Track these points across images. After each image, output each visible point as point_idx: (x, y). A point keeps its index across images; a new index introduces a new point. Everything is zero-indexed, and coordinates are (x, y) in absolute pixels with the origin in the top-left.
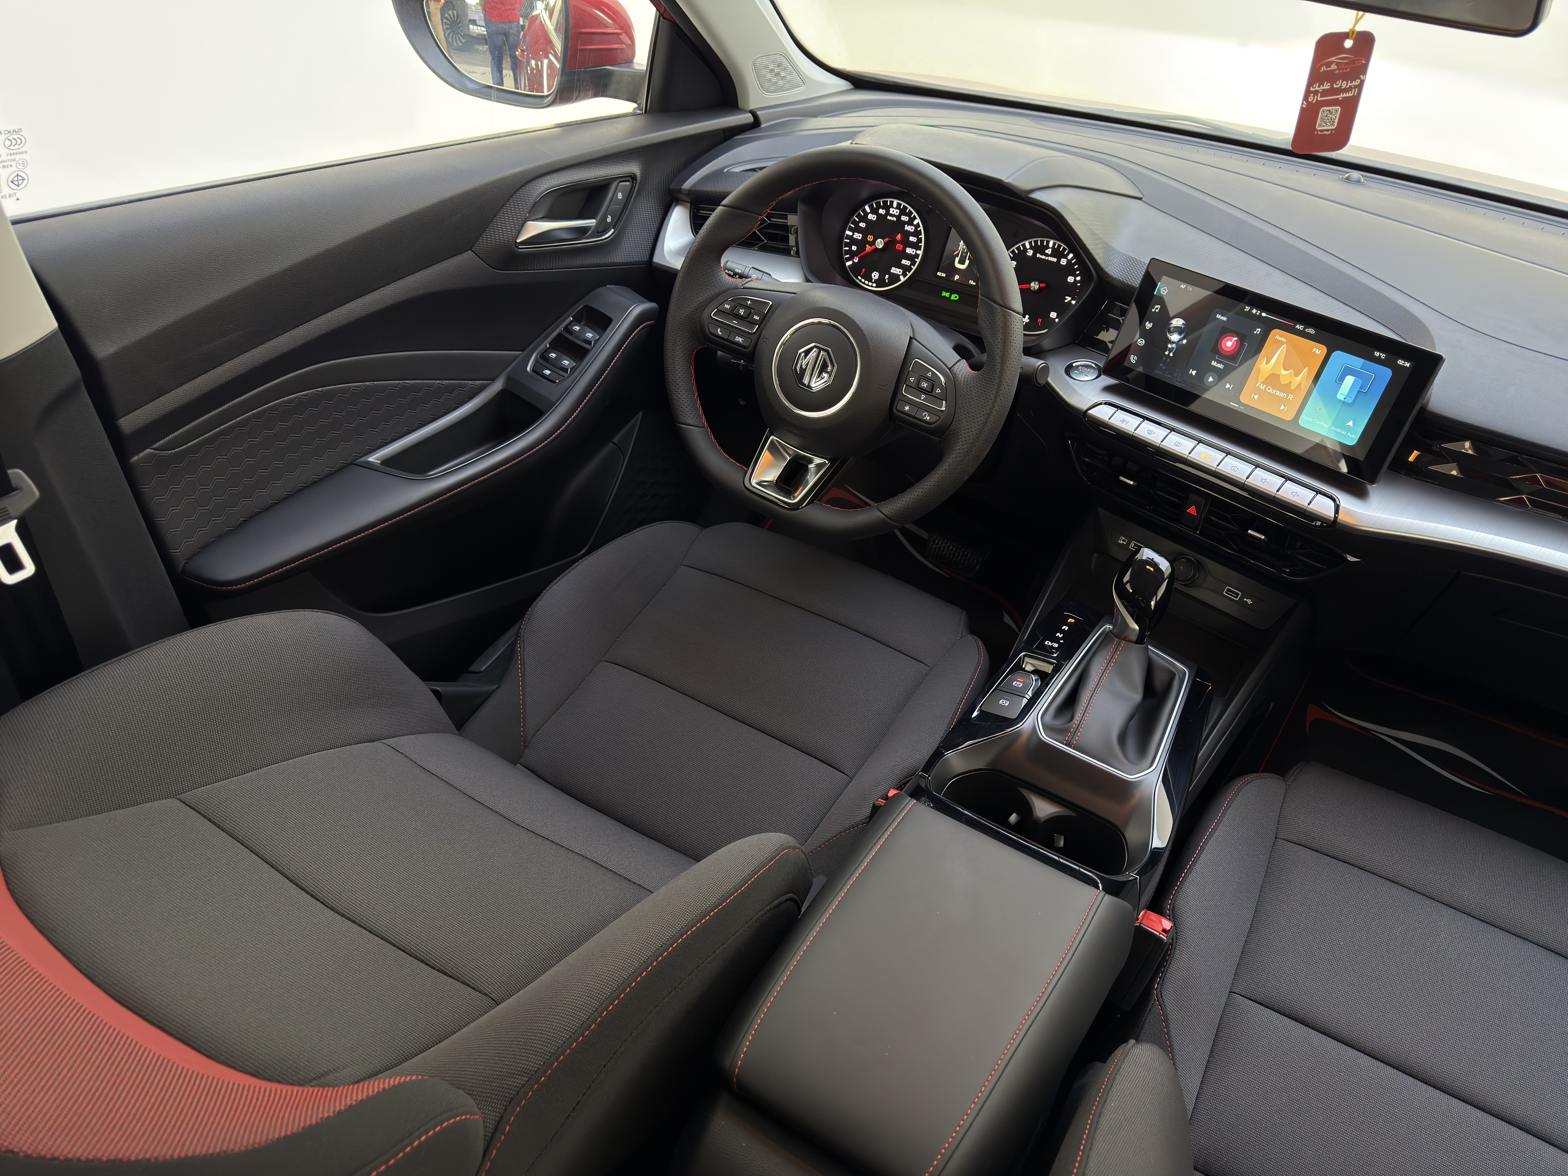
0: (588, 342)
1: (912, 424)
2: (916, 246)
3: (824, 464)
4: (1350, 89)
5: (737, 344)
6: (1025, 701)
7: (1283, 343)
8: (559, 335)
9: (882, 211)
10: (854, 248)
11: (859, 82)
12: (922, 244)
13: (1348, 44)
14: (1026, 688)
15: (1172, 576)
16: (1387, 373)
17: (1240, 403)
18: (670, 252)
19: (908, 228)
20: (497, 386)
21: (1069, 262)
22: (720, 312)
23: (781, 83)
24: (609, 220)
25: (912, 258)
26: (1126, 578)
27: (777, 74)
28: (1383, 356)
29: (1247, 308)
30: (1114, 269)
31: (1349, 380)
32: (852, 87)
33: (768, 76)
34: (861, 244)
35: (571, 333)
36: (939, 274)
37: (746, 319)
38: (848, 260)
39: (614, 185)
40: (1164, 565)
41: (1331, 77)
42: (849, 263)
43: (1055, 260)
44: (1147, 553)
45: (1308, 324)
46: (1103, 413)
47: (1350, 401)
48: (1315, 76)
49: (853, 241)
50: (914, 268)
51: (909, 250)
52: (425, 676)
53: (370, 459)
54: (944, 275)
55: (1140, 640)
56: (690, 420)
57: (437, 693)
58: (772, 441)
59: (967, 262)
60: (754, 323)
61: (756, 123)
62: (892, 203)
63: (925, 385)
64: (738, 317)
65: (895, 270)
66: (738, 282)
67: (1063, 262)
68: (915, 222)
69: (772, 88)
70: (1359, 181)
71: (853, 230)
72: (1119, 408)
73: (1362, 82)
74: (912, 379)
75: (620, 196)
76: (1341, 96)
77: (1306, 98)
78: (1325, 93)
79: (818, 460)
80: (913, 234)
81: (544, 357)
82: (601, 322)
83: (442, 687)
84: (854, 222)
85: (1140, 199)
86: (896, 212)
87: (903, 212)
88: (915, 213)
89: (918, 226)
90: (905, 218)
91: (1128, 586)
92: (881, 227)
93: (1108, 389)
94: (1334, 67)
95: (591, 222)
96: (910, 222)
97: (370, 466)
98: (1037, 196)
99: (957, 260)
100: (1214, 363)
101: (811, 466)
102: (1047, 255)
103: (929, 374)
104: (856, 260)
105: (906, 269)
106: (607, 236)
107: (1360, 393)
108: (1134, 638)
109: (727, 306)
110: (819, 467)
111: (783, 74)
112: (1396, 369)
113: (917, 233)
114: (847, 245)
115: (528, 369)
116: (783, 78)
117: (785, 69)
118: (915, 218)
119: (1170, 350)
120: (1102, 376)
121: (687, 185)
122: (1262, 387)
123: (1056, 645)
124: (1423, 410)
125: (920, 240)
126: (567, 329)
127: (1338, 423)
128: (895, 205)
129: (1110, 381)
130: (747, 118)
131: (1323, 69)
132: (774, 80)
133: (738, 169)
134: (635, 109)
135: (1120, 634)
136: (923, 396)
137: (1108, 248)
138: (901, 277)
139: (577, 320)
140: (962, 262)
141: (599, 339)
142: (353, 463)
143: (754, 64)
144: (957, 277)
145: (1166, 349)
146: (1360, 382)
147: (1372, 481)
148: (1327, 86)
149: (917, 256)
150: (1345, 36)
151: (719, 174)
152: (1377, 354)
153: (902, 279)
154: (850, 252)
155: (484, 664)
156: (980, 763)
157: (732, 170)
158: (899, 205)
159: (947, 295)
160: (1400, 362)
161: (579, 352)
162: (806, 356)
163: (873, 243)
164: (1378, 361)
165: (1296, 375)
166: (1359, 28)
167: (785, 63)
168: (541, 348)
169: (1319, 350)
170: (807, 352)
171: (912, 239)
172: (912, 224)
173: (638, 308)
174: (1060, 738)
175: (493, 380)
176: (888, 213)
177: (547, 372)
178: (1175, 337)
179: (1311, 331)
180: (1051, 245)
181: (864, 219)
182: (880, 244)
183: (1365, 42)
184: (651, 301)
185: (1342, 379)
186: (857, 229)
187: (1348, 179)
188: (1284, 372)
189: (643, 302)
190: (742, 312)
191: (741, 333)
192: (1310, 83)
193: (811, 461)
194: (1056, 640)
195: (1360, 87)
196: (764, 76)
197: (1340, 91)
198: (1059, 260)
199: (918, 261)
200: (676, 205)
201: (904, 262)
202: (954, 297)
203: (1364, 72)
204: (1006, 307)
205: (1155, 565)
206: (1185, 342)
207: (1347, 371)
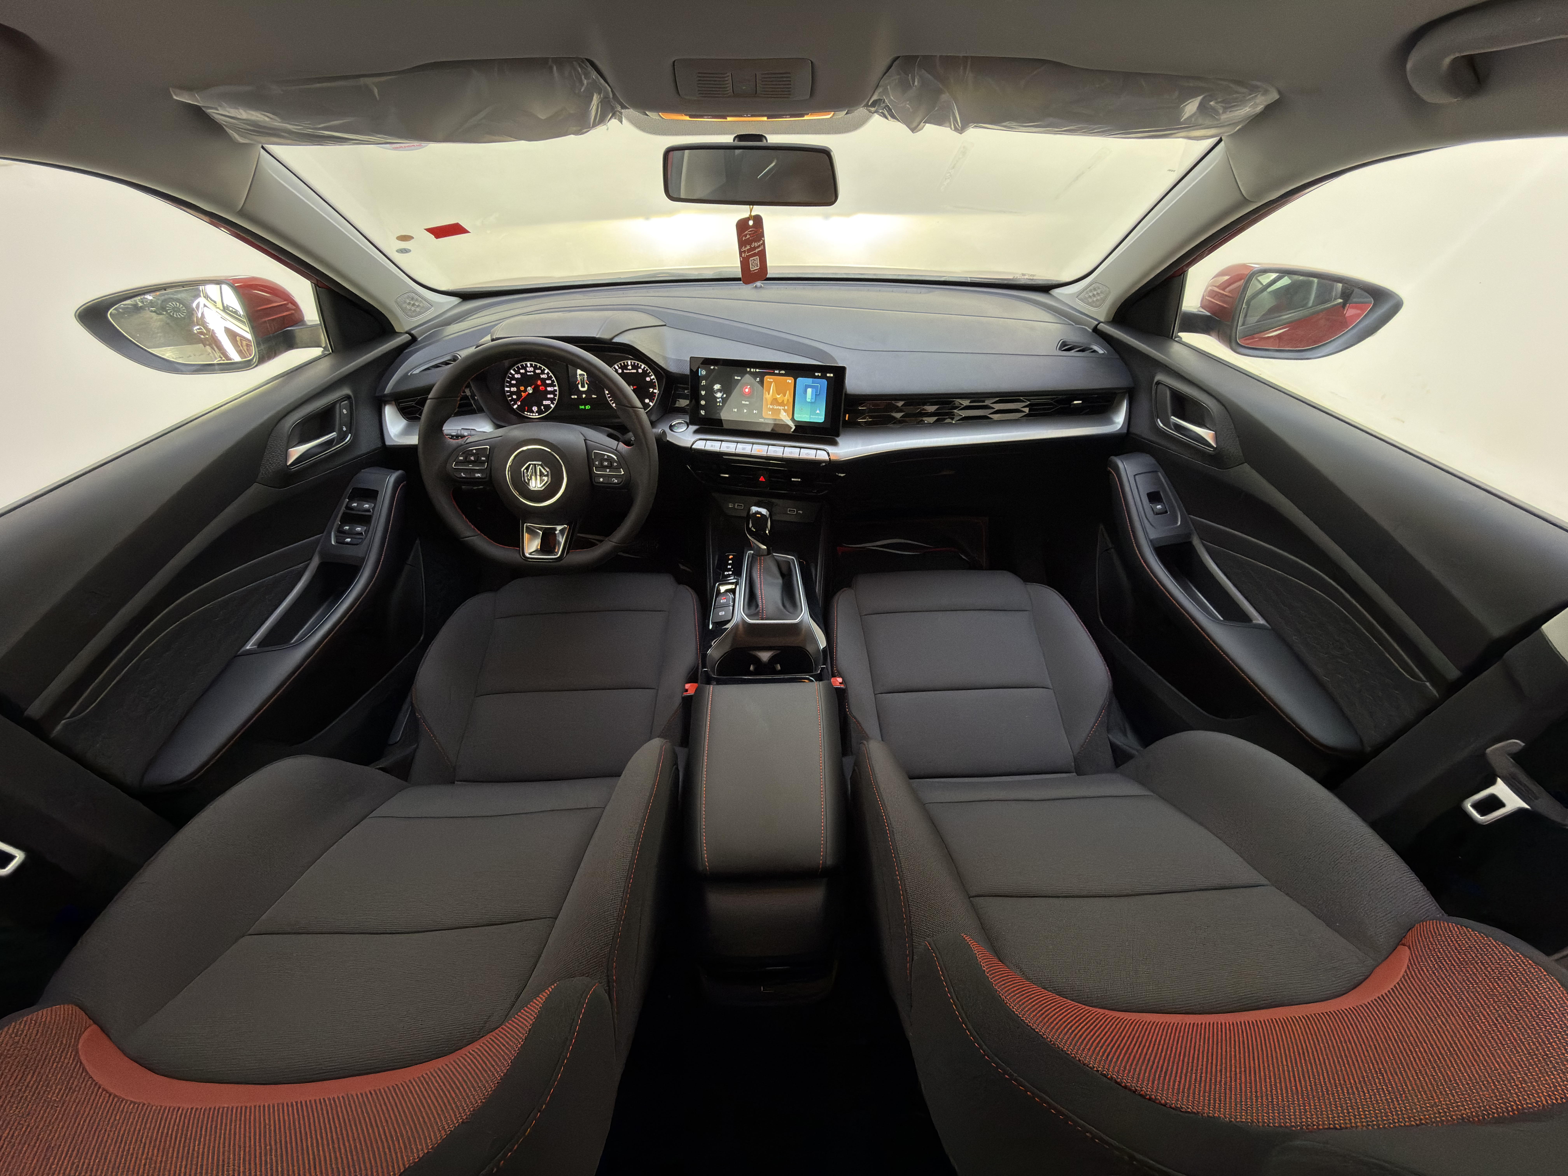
0: (368, 511)
1: (608, 488)
2: (552, 385)
3: (565, 528)
4: (759, 246)
5: (478, 478)
6: (731, 608)
7: (772, 382)
8: (344, 513)
9: (522, 371)
10: (514, 397)
11: (466, 296)
12: (556, 383)
13: (751, 223)
14: (728, 600)
15: (770, 515)
16: (825, 382)
17: (764, 419)
18: (395, 435)
19: (543, 376)
20: (315, 562)
21: (643, 370)
22: (459, 463)
23: (418, 310)
24: (345, 429)
25: (553, 392)
26: (750, 525)
27: (413, 305)
28: (820, 374)
29: (748, 369)
30: (672, 368)
31: (809, 390)
32: (461, 300)
33: (408, 307)
34: (518, 393)
35: (352, 509)
36: (573, 397)
37: (477, 462)
38: (514, 405)
39: (338, 406)
40: (764, 511)
41: (748, 242)
42: (515, 407)
43: (635, 371)
44: (754, 509)
45: (780, 369)
46: (700, 445)
47: (813, 401)
48: (741, 244)
49: (512, 393)
50: (557, 398)
51: (549, 389)
52: (366, 763)
53: (248, 648)
54: (576, 397)
55: (769, 553)
56: (468, 534)
57: (380, 769)
58: (527, 527)
59: (586, 386)
60: (483, 462)
61: (414, 339)
62: (526, 364)
63: (606, 464)
64: (471, 462)
65: (545, 403)
66: (460, 441)
67: (640, 371)
68: (546, 372)
69: (414, 314)
70: (761, 287)
71: (510, 387)
72: (706, 440)
73: (764, 241)
74: (597, 463)
75: (345, 411)
76: (757, 251)
77: (741, 255)
78: (749, 251)
79: (559, 528)
80: (548, 379)
81: (340, 531)
82: (371, 495)
83: (383, 763)
84: (508, 382)
85: (665, 325)
86: (532, 369)
87: (535, 368)
88: (543, 367)
89: (548, 374)
90: (538, 371)
91: (753, 529)
92: (526, 380)
93: (696, 432)
94: (748, 236)
95: (333, 435)
96: (543, 372)
97: (250, 653)
98: (616, 340)
99: (580, 386)
100: (743, 402)
101: (557, 532)
102: (629, 370)
103: (606, 457)
104: (519, 404)
105: (552, 400)
106: (348, 439)
107: (817, 395)
108: (765, 553)
109: (461, 458)
110: (562, 531)
111: (417, 304)
112: (828, 379)
113: (549, 378)
114: (509, 396)
115: (333, 543)
116: (418, 306)
117: (417, 300)
118: (544, 370)
119: (720, 402)
120: (690, 426)
121: (388, 390)
122: (771, 407)
123: (730, 573)
124: (846, 394)
125: (553, 381)
126: (347, 507)
127: (813, 412)
128: (529, 365)
129: (695, 427)
130: (406, 337)
131: (744, 238)
132: (413, 309)
133: (417, 371)
134: (323, 351)
135: (758, 554)
136: (608, 470)
137: (665, 358)
138: (552, 405)
139: (352, 498)
140: (583, 386)
141: (375, 506)
142: (236, 656)
143: (396, 302)
144: (584, 396)
145: (717, 402)
146: (814, 390)
147: (838, 436)
148: (748, 247)
149: (555, 391)
150: (748, 219)
151: (405, 377)
152: (817, 374)
153: (553, 406)
154: (513, 400)
155: (398, 735)
156: (726, 648)
157: (414, 373)
158: (531, 365)
159: (583, 407)
160: (828, 375)
161: (365, 519)
162: (527, 471)
163: (525, 391)
164: (818, 377)
165: (785, 396)
166: (753, 214)
167: (416, 297)
168: (335, 526)
169: (790, 380)
170: (527, 469)
171: (548, 382)
172: (544, 374)
173: (392, 478)
174: (757, 618)
175: (311, 559)
176: (526, 371)
177: (349, 540)
178: (719, 395)
179: (783, 372)
180: (629, 363)
181: (513, 378)
182: (530, 390)
183: (758, 220)
184: (398, 470)
185: (806, 391)
186: (511, 386)
187: (756, 287)
188: (778, 396)
189: (394, 472)
190: (472, 458)
191: (478, 471)
192: (740, 247)
193: (555, 529)
194: (729, 570)
195: (764, 244)
196: (406, 307)
197: (755, 248)
198: (637, 371)
199: (557, 393)
200: (385, 405)
201: (549, 396)
202: (588, 407)
203: (763, 236)
204: (633, 407)
205: (760, 513)
206: (725, 396)
207: (807, 387)
